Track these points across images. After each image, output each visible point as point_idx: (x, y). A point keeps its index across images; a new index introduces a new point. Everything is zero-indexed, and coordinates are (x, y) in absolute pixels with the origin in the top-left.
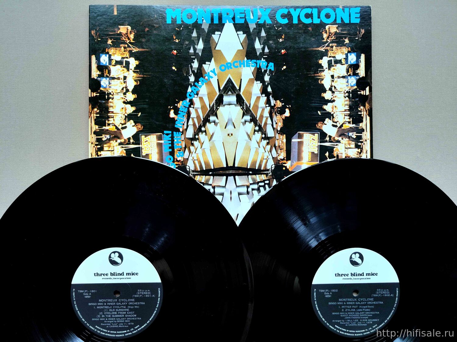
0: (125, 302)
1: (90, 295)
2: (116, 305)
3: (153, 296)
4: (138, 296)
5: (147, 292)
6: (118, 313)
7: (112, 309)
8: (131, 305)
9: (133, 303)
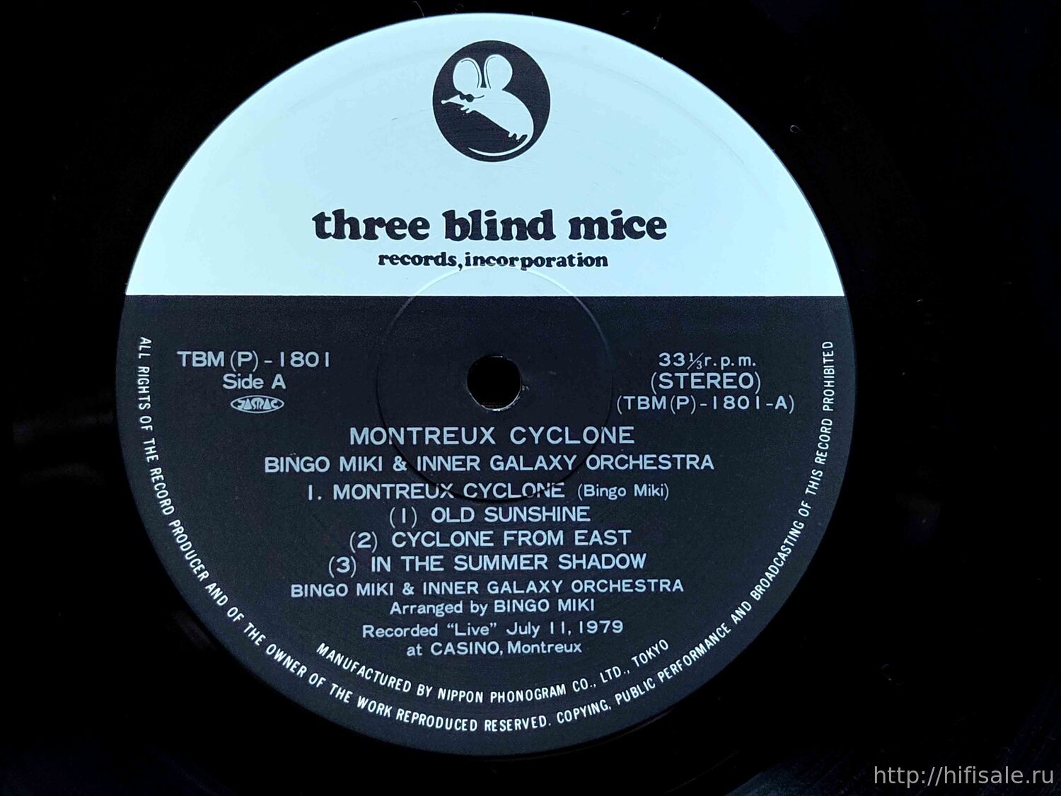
0: (563, 449)
1: (278, 393)
2: (485, 475)
3: (781, 402)
4: (661, 403)
5: (727, 369)
6: (497, 538)
7: (455, 505)
8: (605, 478)
9: (622, 462)
